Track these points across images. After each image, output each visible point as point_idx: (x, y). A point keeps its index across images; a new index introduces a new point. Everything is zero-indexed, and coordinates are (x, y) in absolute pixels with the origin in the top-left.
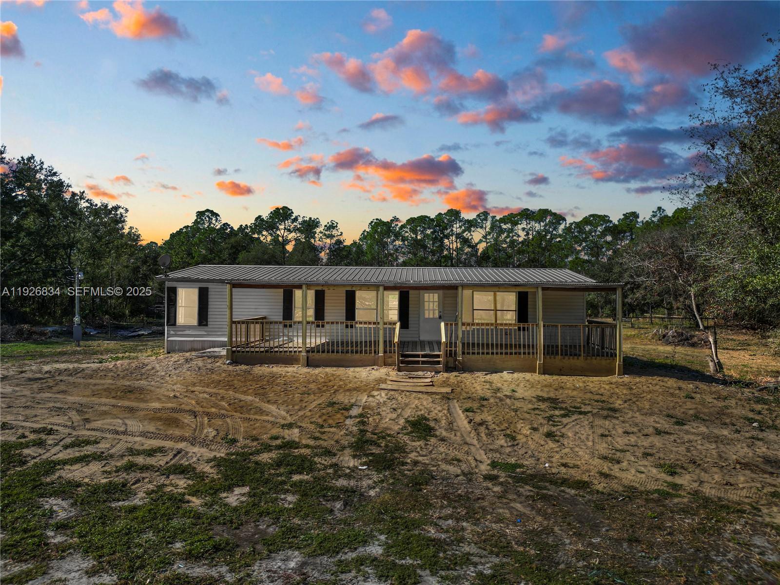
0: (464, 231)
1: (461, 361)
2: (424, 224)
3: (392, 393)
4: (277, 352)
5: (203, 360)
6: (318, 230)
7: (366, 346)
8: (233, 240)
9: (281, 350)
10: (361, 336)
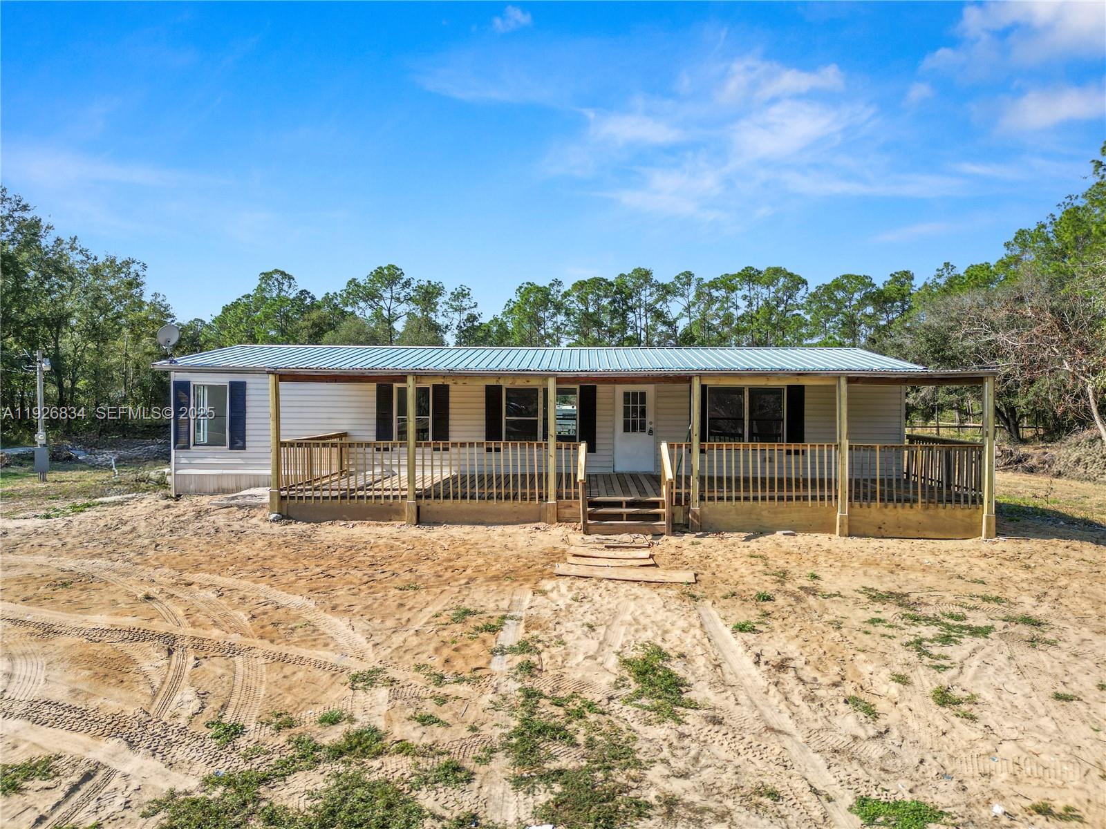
0: (657, 301)
1: (698, 513)
2: (599, 289)
3: (580, 583)
4: (362, 497)
5: (228, 513)
6: (440, 300)
7: (524, 486)
8: (314, 315)
9: (370, 494)
10: (515, 466)
